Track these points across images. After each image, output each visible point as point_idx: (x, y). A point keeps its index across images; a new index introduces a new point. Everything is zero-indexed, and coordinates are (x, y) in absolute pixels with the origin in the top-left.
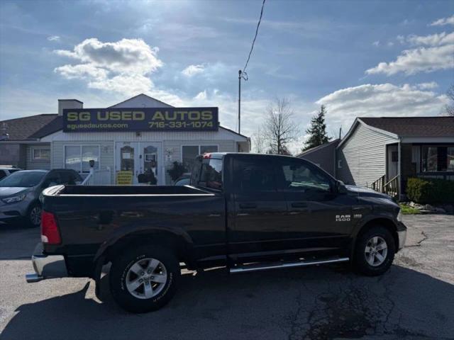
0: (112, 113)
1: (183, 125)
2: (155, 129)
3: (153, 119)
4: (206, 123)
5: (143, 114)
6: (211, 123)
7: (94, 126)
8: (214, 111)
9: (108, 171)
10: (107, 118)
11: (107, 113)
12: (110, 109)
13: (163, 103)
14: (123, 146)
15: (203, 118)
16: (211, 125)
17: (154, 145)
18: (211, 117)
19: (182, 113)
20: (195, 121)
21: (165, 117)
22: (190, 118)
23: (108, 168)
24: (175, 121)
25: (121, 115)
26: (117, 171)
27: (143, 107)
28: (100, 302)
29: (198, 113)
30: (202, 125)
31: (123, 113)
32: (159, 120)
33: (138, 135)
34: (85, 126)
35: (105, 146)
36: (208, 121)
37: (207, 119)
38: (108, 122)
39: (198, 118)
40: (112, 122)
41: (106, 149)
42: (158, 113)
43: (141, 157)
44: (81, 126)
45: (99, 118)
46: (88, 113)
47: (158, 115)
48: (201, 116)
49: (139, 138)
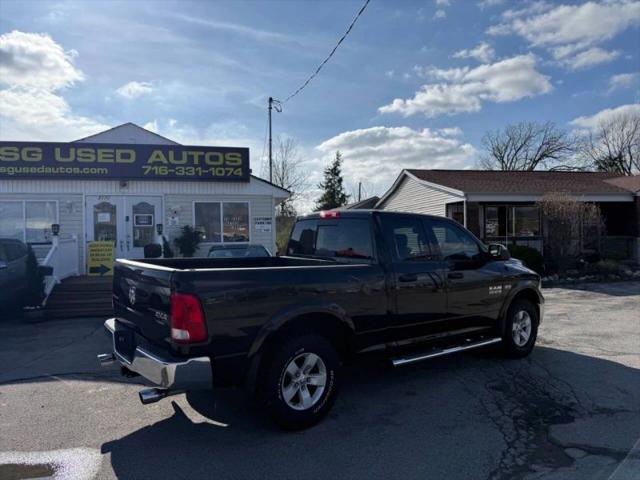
0: (79, 151)
1: (197, 172)
2: (153, 177)
3: (150, 161)
4: (232, 169)
5: (133, 153)
6: (240, 169)
7: (49, 170)
8: (244, 153)
9: (74, 241)
10: (72, 158)
11: (72, 150)
12: (76, 145)
13: (164, 138)
14: (97, 202)
15: (228, 163)
16: (240, 174)
17: (150, 201)
18: (240, 162)
19: (196, 155)
20: (216, 167)
21: (168, 160)
22: (208, 161)
23: (75, 237)
24: (185, 165)
25: (96, 154)
26: (87, 242)
27: (132, 142)
28: (225, 425)
29: (219, 154)
30: (227, 172)
31: (100, 151)
32: (160, 164)
33: (124, 185)
34: (33, 170)
35: (69, 202)
36: (236, 168)
37: (234, 164)
38: (75, 163)
39: (221, 162)
40: (82, 166)
41: (70, 206)
42: (156, 153)
43: (128, 218)
44: (26, 170)
45: (58, 157)
46: (39, 150)
47: (158, 156)
48: (225, 160)
49: (125, 190)
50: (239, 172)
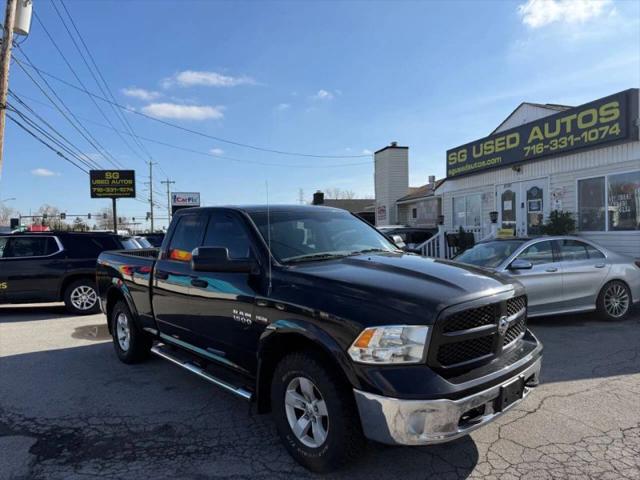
0: (486, 144)
1: (569, 143)
2: (534, 158)
3: (529, 141)
4: (607, 128)
5: (518, 136)
10: (481, 153)
11: (482, 146)
14: (503, 191)
15: (602, 120)
16: (617, 132)
17: (539, 184)
18: (617, 113)
19: (568, 120)
20: (588, 129)
21: (543, 133)
22: (581, 125)
24: (558, 137)
25: (495, 144)
29: (593, 112)
30: (601, 133)
31: (497, 140)
32: (536, 142)
33: (519, 170)
34: (463, 169)
36: (611, 124)
37: (608, 120)
39: (594, 122)
40: (486, 158)
42: (536, 129)
43: (523, 204)
44: (459, 170)
45: (475, 156)
47: (536, 133)
48: (599, 117)
49: (521, 176)
50: (616, 130)
